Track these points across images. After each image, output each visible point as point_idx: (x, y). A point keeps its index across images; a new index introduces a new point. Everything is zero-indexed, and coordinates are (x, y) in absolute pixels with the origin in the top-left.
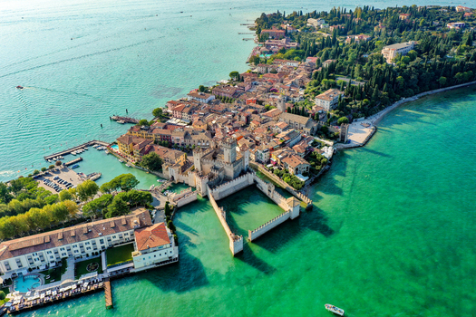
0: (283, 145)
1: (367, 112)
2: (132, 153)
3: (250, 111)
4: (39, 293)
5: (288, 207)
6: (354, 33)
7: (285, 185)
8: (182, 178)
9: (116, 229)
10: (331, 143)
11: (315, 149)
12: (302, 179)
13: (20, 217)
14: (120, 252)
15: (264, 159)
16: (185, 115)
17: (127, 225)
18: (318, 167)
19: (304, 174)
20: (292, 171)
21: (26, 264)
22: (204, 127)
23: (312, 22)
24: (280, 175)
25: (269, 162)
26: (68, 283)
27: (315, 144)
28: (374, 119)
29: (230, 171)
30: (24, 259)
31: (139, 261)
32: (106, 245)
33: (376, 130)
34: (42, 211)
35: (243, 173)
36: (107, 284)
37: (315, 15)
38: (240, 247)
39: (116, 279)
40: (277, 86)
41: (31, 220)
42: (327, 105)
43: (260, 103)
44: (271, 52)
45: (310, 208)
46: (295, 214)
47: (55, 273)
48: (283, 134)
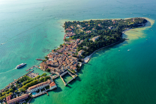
0: (72, 65)
1: (88, 55)
2: (44, 68)
3: (66, 56)
4: (37, 95)
5: (73, 77)
6: (88, 30)
7: (73, 73)
8: (55, 73)
9: (46, 84)
10: (81, 63)
11: (78, 65)
12: (76, 71)
13: (30, 83)
14: (48, 87)
15: (69, 68)
16: (52, 58)
17: (48, 83)
18: (79, 69)
19: (76, 70)
20: (74, 70)
21: (33, 91)
22: (57, 61)
23: (78, 26)
24: (72, 71)
25: (70, 68)
26: (41, 93)
27: (78, 63)
28: (90, 56)
29: (63, 71)
30: (33, 90)
31: (51, 88)
32: (45, 86)
33: (90, 59)
34: (33, 82)
35: (65, 71)
36: (47, 92)
37: (79, 23)
38: (66, 85)
39: (48, 91)
40: (71, 48)
41: (31, 84)
42: (81, 54)
43: (67, 54)
44: (68, 36)
45: (77, 77)
46: (75, 78)
47: (38, 91)
48: (72, 62)
